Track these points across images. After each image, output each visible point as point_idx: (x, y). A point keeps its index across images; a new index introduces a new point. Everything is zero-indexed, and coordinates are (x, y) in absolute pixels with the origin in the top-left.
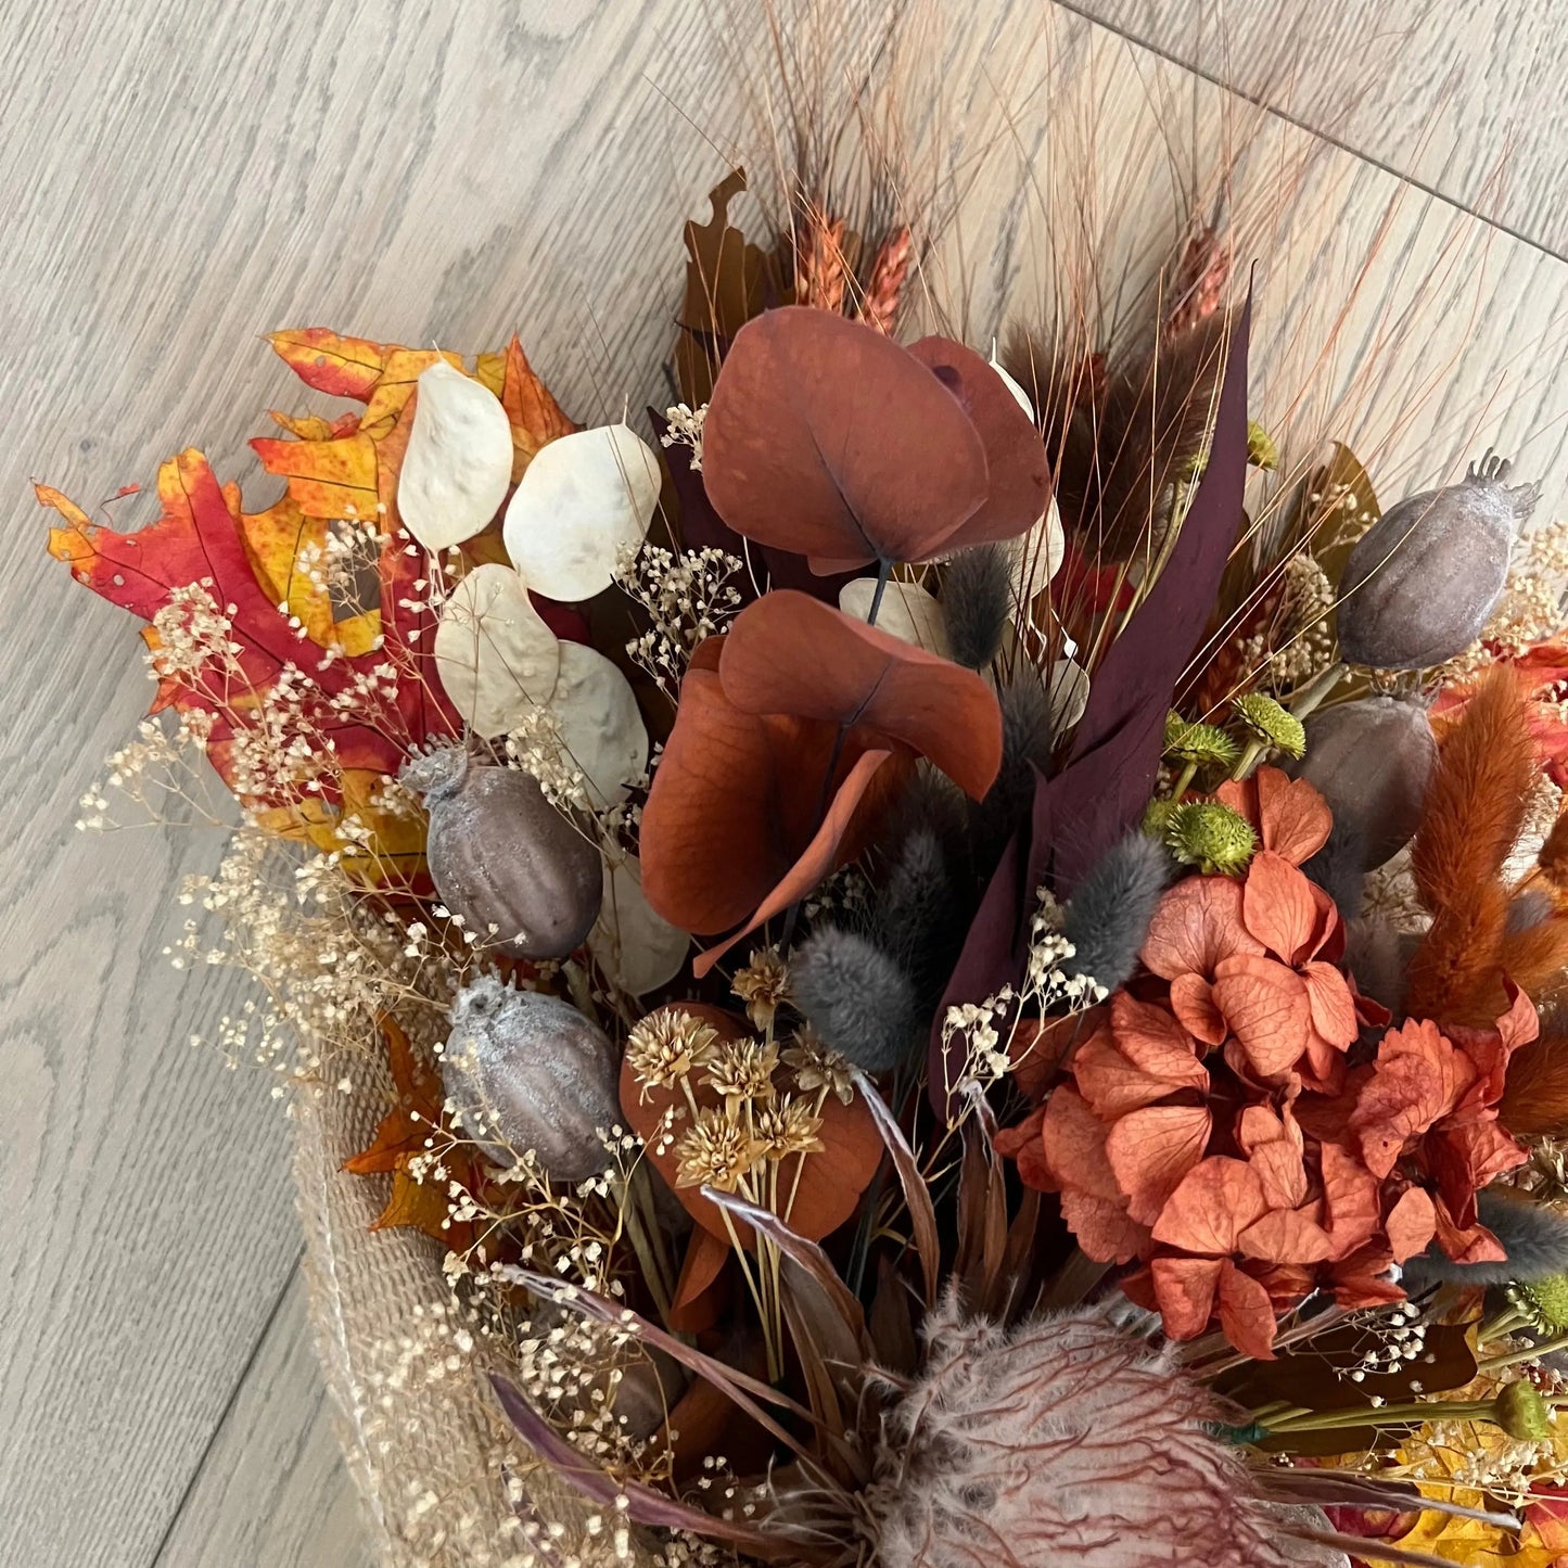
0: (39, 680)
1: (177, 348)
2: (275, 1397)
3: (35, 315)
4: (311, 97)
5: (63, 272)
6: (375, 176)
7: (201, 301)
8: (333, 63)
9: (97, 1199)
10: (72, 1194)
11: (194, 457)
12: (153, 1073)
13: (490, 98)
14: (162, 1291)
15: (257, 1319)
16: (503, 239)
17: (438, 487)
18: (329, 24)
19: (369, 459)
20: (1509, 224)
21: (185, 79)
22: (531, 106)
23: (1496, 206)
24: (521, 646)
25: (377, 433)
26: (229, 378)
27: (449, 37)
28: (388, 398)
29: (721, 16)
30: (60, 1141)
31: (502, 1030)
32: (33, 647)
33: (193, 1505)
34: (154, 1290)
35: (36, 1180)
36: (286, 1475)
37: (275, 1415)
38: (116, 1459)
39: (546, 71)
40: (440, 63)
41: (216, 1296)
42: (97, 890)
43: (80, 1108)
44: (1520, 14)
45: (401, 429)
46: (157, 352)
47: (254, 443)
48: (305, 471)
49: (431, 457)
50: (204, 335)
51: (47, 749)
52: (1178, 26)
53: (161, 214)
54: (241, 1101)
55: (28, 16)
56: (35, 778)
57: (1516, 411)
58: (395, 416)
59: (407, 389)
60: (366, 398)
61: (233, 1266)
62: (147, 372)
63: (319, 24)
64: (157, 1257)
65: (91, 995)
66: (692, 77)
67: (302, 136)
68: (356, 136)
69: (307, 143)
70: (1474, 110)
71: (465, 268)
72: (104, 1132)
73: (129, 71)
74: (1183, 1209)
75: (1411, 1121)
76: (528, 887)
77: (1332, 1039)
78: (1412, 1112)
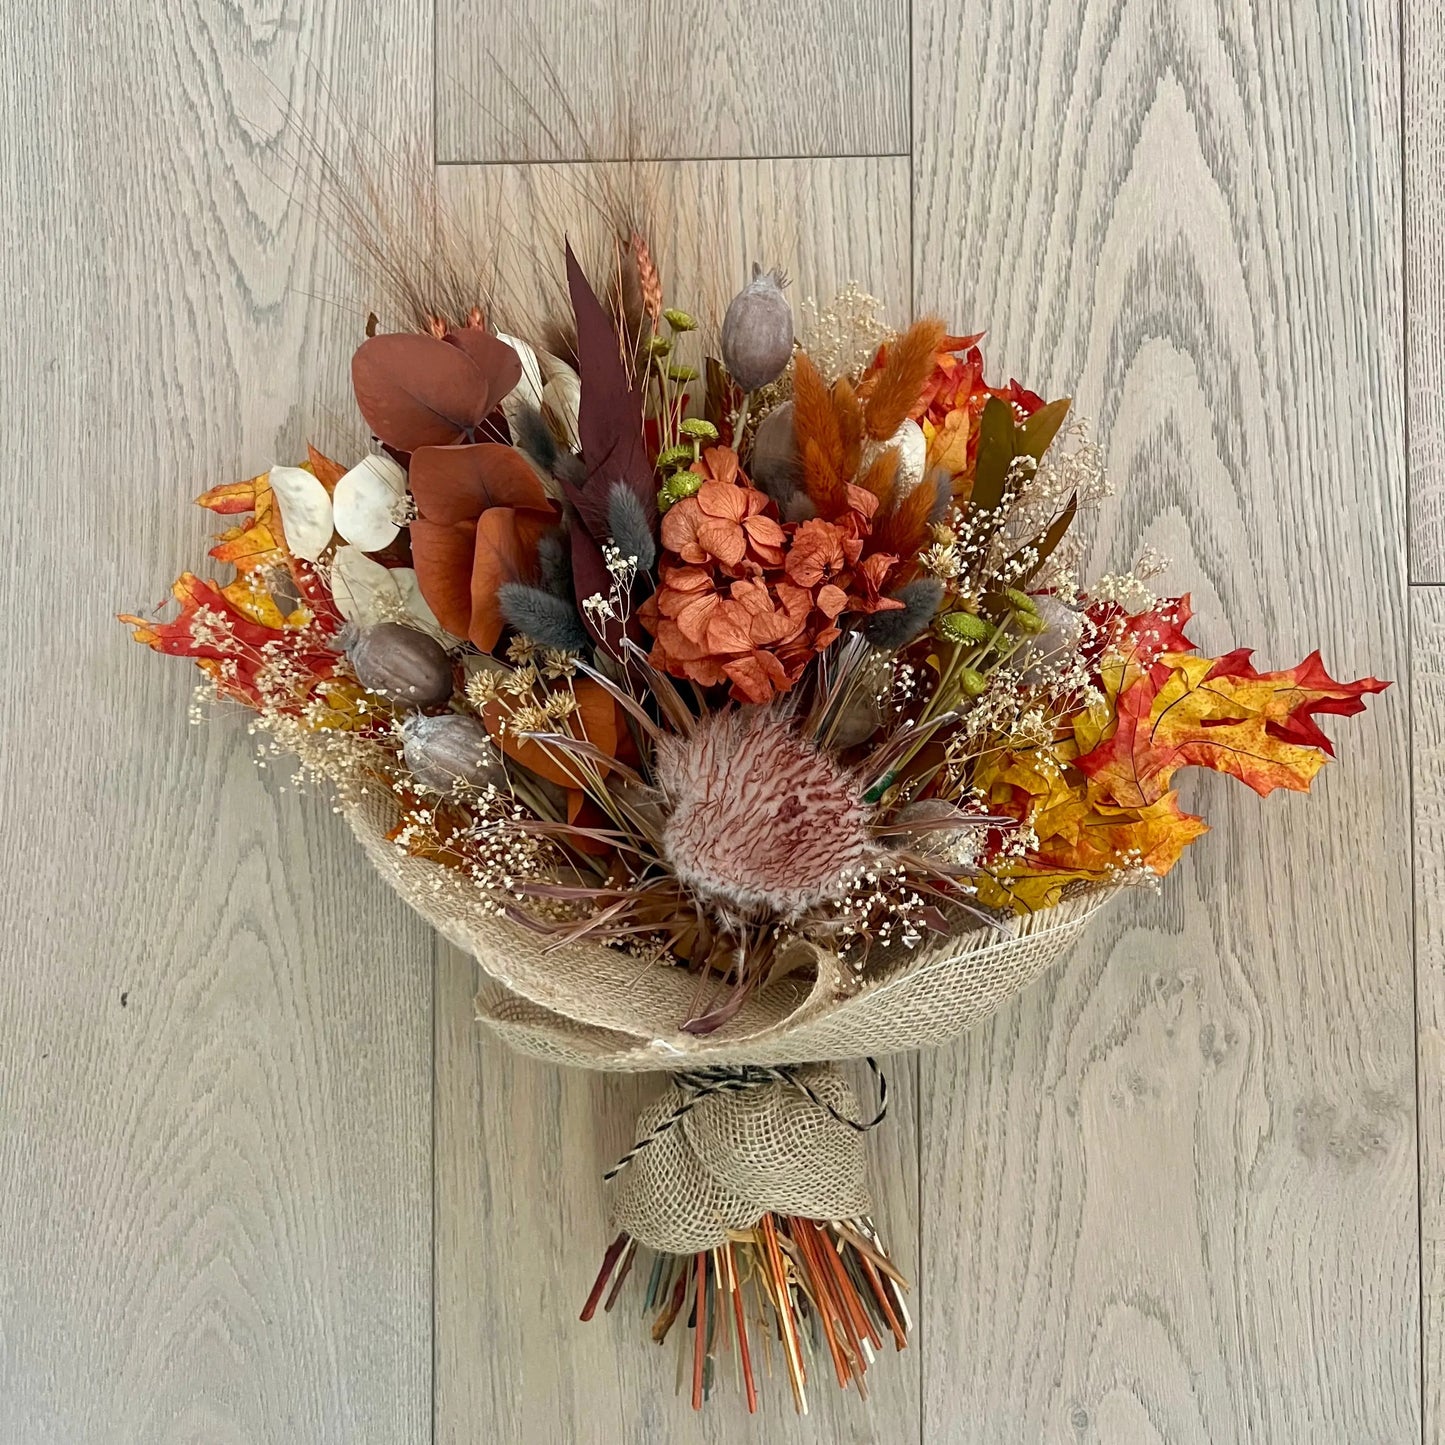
0: (168, 741)
1: (163, 544)
2: (455, 1061)
3: (88, 562)
4: (172, 392)
5: (93, 535)
6: (220, 413)
7: (164, 516)
8: (176, 370)
9: (316, 999)
10: (302, 1002)
11: (187, 576)
12: (315, 918)
13: (257, 348)
14: (370, 1033)
15: (426, 1024)
16: (295, 414)
17: (304, 529)
18: (165, 353)
19: (268, 535)
20: (786, 153)
21: (109, 414)
22: (279, 343)
23: (775, 147)
24: (372, 581)
25: (266, 521)
26: (195, 546)
27: (225, 329)
28: (262, 502)
29: (349, 254)
30: (284, 976)
31: (422, 731)
32: (158, 729)
33: (439, 1143)
34: (366, 1033)
35: (281, 1004)
36: (480, 1104)
37: (459, 1072)
38: (388, 1136)
39: (278, 322)
40: (226, 343)
41: (400, 1022)
42: (244, 836)
43: (286, 955)
44: (738, 53)
45: (276, 513)
46: (154, 549)
47: (211, 553)
48: (239, 553)
49: (294, 517)
50: (173, 530)
51: (188, 775)
52: (573, 144)
53: (126, 483)
54: (366, 911)
55: (23, 420)
56: (188, 793)
57: (838, 242)
58: (270, 508)
59: (269, 493)
60: (252, 509)
61: (401, 1002)
62: (154, 563)
63: (161, 354)
64: (360, 1016)
65: (265, 891)
66: (349, 289)
67: (176, 411)
68: (203, 399)
69: (181, 414)
70: (739, 108)
71: (284, 436)
72: (304, 962)
73: (81, 422)
74: (717, 634)
75: (817, 560)
76: (405, 664)
77: (768, 543)
78: (815, 556)
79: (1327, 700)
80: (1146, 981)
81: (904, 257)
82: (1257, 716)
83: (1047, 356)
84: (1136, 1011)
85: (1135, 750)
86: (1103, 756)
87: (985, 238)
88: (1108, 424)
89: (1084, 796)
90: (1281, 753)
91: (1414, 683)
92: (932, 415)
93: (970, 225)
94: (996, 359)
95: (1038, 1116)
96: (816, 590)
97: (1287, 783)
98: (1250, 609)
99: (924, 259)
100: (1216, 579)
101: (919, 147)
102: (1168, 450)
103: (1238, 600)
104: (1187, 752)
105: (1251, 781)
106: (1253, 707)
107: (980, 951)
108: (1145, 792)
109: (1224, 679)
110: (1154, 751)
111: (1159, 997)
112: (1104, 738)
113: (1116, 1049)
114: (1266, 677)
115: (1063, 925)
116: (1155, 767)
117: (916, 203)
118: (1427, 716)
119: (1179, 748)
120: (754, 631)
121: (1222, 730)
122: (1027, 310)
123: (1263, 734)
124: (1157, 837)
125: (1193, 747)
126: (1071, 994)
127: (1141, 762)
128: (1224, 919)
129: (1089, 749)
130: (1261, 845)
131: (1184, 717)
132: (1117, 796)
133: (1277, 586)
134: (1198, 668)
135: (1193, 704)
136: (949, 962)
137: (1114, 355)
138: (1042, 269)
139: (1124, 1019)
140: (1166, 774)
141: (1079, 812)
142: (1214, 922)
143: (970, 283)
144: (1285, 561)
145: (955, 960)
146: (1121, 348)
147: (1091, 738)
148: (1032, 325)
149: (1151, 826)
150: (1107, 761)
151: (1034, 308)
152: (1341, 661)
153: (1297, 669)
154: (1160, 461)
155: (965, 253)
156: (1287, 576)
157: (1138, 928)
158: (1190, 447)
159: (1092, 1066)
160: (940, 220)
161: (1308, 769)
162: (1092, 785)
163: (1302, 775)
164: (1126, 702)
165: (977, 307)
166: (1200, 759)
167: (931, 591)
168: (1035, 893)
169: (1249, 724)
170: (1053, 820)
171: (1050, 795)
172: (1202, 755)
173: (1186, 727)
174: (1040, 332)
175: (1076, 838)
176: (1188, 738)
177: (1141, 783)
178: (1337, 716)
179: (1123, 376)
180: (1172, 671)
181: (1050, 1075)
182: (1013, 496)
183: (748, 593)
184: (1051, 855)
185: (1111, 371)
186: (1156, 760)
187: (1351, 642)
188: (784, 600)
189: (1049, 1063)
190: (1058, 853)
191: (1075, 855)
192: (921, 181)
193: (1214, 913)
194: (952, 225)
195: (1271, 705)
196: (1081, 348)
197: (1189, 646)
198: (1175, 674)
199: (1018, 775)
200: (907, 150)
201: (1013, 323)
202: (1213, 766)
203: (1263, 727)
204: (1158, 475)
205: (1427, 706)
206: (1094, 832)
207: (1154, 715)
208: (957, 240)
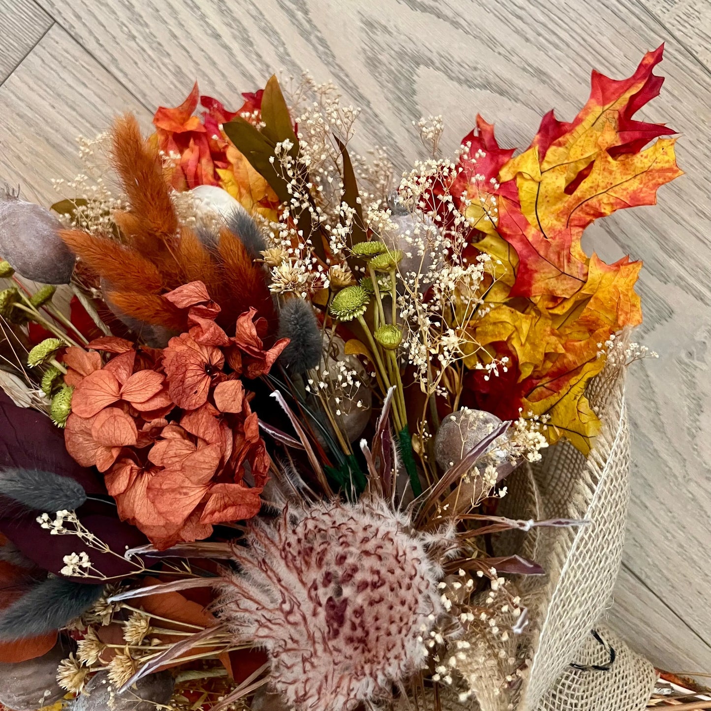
57: (68, 117)
74: (169, 508)
75: (193, 374)
76: (27, 682)
77: (150, 395)
78: (189, 374)
79: (632, 98)
80: (680, 362)
81: (114, 86)
82: (598, 155)
83: (255, 57)
84: (692, 385)
85: (542, 253)
86: (526, 277)
87: (147, 25)
88: (331, 59)
89: (539, 313)
90: (639, 165)
91: (668, 26)
92: (219, 164)
93: (130, 26)
94: (227, 89)
95: (694, 499)
96: (211, 399)
97: (661, 180)
98: (524, 83)
99: (126, 75)
100: (486, 85)
101: (55, 12)
102: (380, 37)
103: (512, 84)
104: (576, 223)
105: (635, 201)
106: (591, 152)
107: (577, 539)
108: (575, 275)
109: (552, 149)
110: (554, 243)
111: (696, 363)
112: (514, 264)
113: (702, 418)
114: (578, 121)
115: (614, 445)
116: (565, 252)
117: (87, 47)
118: (695, 37)
119: (568, 224)
120: (195, 479)
121: (584, 185)
122: (215, 41)
123: (614, 163)
124: (611, 299)
125: (577, 214)
126: (644, 413)
127: (553, 257)
128: (691, 281)
129: (513, 279)
130: (670, 216)
131: (552, 200)
132: (559, 293)
133: (528, 52)
134: (530, 161)
135: (549, 188)
136: (563, 572)
137: (292, 15)
138: (198, 8)
139: (688, 396)
140: (577, 249)
141: (545, 326)
142: (688, 289)
143: (166, 61)
144: (517, 32)
145: (566, 567)
146: (293, 7)
147: (506, 271)
148: (226, 47)
149: (600, 295)
150: (531, 277)
151: (217, 36)
152: (611, 58)
153: (593, 95)
154: (383, 50)
155: (145, 46)
156: (527, 40)
157: (646, 336)
158: (392, 23)
159: (698, 441)
160: (112, 43)
161: (666, 158)
162: (537, 299)
163: (667, 166)
164: (505, 229)
165: (184, 70)
166: (588, 218)
167: (297, 312)
168: (570, 416)
169: (598, 165)
170: (534, 346)
171: (517, 329)
172: (588, 214)
173: (560, 206)
174: (235, 46)
175: (560, 346)
176: (567, 213)
177: (566, 270)
178: (651, 101)
179: (309, 21)
180: (515, 179)
181: (677, 470)
182: (294, 182)
183: (165, 453)
184: (555, 369)
185: (299, 26)
186: (562, 247)
187: (605, 41)
188: (194, 432)
189: (670, 464)
190: (558, 364)
191: (570, 357)
192: (77, 31)
193: (683, 283)
194: (121, 37)
195: (600, 139)
196: (269, 31)
197: (509, 152)
198: (519, 180)
199: (486, 334)
200: (50, 21)
201: (216, 59)
202: (601, 215)
203: (610, 159)
204: (391, 60)
205: (689, 31)
206: (568, 331)
207: (531, 218)
208: (132, 44)
